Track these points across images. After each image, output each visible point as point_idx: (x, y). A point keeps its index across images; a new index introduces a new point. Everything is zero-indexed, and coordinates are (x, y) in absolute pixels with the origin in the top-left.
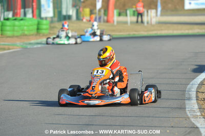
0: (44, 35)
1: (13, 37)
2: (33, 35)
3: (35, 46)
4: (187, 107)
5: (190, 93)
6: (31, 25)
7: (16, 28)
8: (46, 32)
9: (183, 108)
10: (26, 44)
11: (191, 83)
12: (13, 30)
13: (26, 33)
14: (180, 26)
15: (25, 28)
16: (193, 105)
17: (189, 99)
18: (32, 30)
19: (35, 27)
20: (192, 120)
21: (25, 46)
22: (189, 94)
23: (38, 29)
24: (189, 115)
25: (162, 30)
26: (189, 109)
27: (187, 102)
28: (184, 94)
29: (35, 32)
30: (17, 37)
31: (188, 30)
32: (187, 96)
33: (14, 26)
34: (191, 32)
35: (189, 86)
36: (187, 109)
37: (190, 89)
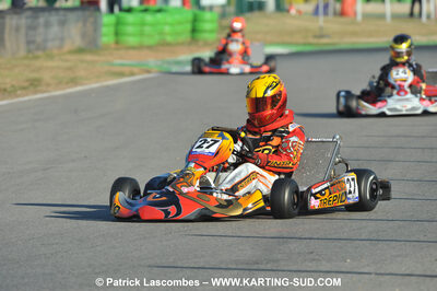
0: (206, 44)
1: (140, 47)
2: (182, 44)
6: (180, 23)
7: (147, 29)
8: (211, 37)
10: (169, 63)
12: (142, 34)
13: (169, 39)
15: (167, 29)
18: (180, 34)
19: (188, 27)
21: (166, 67)
23: (194, 30)
29: (186, 36)
30: (150, 48)
33: (143, 24)
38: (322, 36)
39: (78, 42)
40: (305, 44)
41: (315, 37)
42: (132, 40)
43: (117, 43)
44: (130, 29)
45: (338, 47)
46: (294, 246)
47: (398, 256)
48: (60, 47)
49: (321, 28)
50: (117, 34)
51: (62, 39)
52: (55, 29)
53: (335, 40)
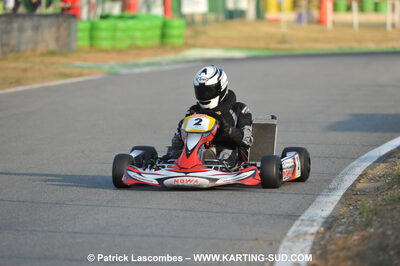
2: (151, 48)
3: (137, 70)
6: (149, 29)
7: (119, 35)
8: (178, 42)
12: (114, 38)
13: (140, 43)
15: (138, 34)
19: (158, 32)
23: (163, 36)
33: (115, 30)
38: (283, 42)
39: (52, 46)
42: (105, 44)
43: (91, 46)
44: (103, 34)
48: (34, 50)
50: (91, 38)
51: (36, 43)
52: (29, 34)
53: (294, 46)
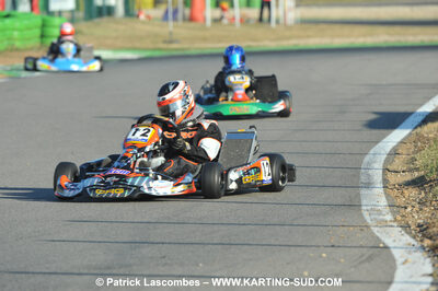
4: (364, 202)
5: (370, 172)
6: (29, 29)
9: (354, 206)
10: (18, 69)
11: (372, 152)
13: (17, 44)
14: (347, 29)
15: (16, 34)
16: (376, 199)
17: (369, 185)
18: (29, 39)
19: (37, 32)
20: (375, 230)
21: (14, 73)
22: (369, 175)
23: (43, 36)
24: (369, 221)
25: (308, 37)
26: (369, 208)
27: (363, 192)
28: (357, 176)
29: (36, 42)
31: (364, 36)
32: (363, 179)
34: (369, 41)
35: (367, 159)
36: (364, 208)
37: (369, 163)
38: (171, 42)
40: (155, 49)
41: (165, 42)
45: (188, 52)
46: (146, 251)
47: (251, 260)
49: (171, 33)
53: (186, 46)
